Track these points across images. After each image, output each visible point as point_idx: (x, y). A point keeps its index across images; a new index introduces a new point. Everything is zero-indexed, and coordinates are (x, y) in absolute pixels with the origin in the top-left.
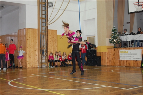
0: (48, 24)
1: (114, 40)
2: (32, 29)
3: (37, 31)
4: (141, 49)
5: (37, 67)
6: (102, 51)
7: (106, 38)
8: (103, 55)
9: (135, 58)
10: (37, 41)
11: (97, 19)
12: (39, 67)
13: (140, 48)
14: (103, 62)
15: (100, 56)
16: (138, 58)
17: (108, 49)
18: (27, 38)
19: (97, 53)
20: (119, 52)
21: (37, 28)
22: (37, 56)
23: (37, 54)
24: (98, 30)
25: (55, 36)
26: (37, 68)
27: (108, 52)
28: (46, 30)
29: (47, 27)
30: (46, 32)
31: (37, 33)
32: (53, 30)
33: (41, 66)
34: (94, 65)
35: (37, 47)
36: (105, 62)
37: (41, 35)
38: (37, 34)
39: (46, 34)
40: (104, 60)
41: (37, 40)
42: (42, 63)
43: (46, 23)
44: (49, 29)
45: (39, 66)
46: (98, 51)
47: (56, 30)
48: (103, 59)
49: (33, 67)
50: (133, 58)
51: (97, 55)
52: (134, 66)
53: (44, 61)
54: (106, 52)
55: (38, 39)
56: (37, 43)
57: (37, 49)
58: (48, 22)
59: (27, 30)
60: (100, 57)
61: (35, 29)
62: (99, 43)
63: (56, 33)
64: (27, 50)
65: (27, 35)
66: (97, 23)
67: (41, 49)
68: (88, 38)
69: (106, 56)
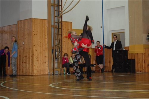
0: (63, 13)
2: (40, 19)
3: (47, 22)
5: (47, 74)
6: (136, 52)
7: (143, 33)
8: (137, 57)
10: (47, 38)
11: (129, 6)
12: (49, 74)
14: (138, 67)
15: (133, 58)
17: (145, 48)
18: (34, 33)
19: (128, 54)
21: (47, 19)
22: (47, 58)
23: (47, 55)
24: (129, 23)
26: (47, 76)
27: (145, 52)
28: (60, 22)
29: (61, 17)
30: (60, 24)
31: (47, 25)
32: (67, 22)
33: (53, 74)
34: (125, 71)
35: (47, 46)
36: (141, 67)
38: (47, 28)
39: (60, 27)
40: (139, 64)
42: (54, 69)
43: (58, 11)
45: (49, 72)
46: (130, 52)
47: (72, 22)
48: (138, 63)
49: (41, 74)
51: (129, 57)
53: (56, 65)
54: (143, 52)
55: (48, 34)
56: (47, 40)
57: (47, 48)
58: (63, 10)
59: (33, 21)
60: (134, 61)
62: (131, 41)
63: (71, 26)
64: (34, 50)
65: (34, 29)
66: (129, 13)
67: (53, 48)
68: (112, 34)
69: (142, 58)
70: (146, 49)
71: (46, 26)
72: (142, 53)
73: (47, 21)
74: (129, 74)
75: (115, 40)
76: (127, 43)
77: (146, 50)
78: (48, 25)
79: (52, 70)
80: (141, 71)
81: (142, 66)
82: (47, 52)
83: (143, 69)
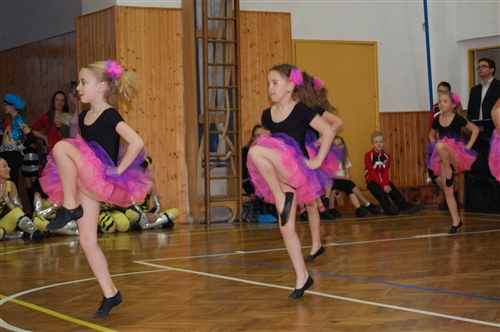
2: (150, 9)
3: (178, 19)
5: (182, 219)
10: (180, 79)
12: (191, 220)
18: (123, 63)
21: (179, 6)
22: (182, 160)
23: (181, 148)
25: (280, 45)
26: (183, 229)
28: (230, 15)
30: (230, 25)
31: (180, 31)
32: (266, 13)
33: (203, 218)
35: (181, 112)
37: (200, 40)
38: (179, 40)
39: (230, 37)
41: (181, 70)
42: (207, 200)
44: (241, 8)
45: (191, 214)
47: (289, 14)
53: (217, 188)
55: (184, 66)
56: (180, 90)
57: (182, 119)
59: (121, 16)
61: (168, 10)
63: (288, 30)
65: (122, 47)
67: (201, 121)
68: (472, 53)
71: (178, 35)
73: (179, 13)
75: (483, 77)
78: (184, 31)
79: (200, 206)
82: (183, 138)
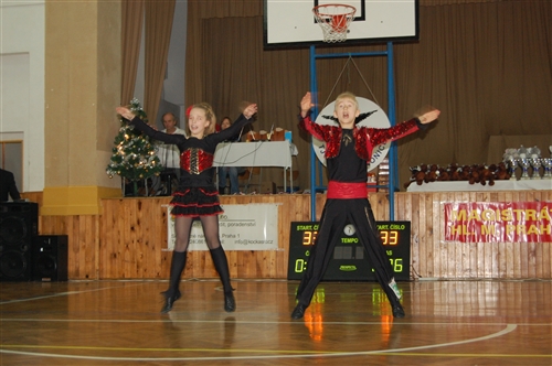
1: (137, 160)
4: (275, 201)
6: (70, 212)
7: (99, 149)
8: (76, 227)
9: (246, 242)
11: (48, 55)
13: (272, 198)
14: (77, 261)
15: (58, 232)
16: (262, 242)
17: (103, 199)
19: (40, 218)
20: (164, 214)
24: (47, 112)
27: (103, 213)
36: (87, 262)
40: (82, 253)
46: (45, 210)
48: (77, 250)
50: (237, 239)
51: (44, 228)
52: (239, 277)
54: (96, 213)
60: (59, 244)
62: (51, 172)
66: (46, 76)
69: (94, 232)
70: (109, 201)
72: (93, 216)
74: (49, 285)
76: (33, 180)
77: (105, 206)
80: (87, 276)
81: (94, 259)
83: (94, 267)
